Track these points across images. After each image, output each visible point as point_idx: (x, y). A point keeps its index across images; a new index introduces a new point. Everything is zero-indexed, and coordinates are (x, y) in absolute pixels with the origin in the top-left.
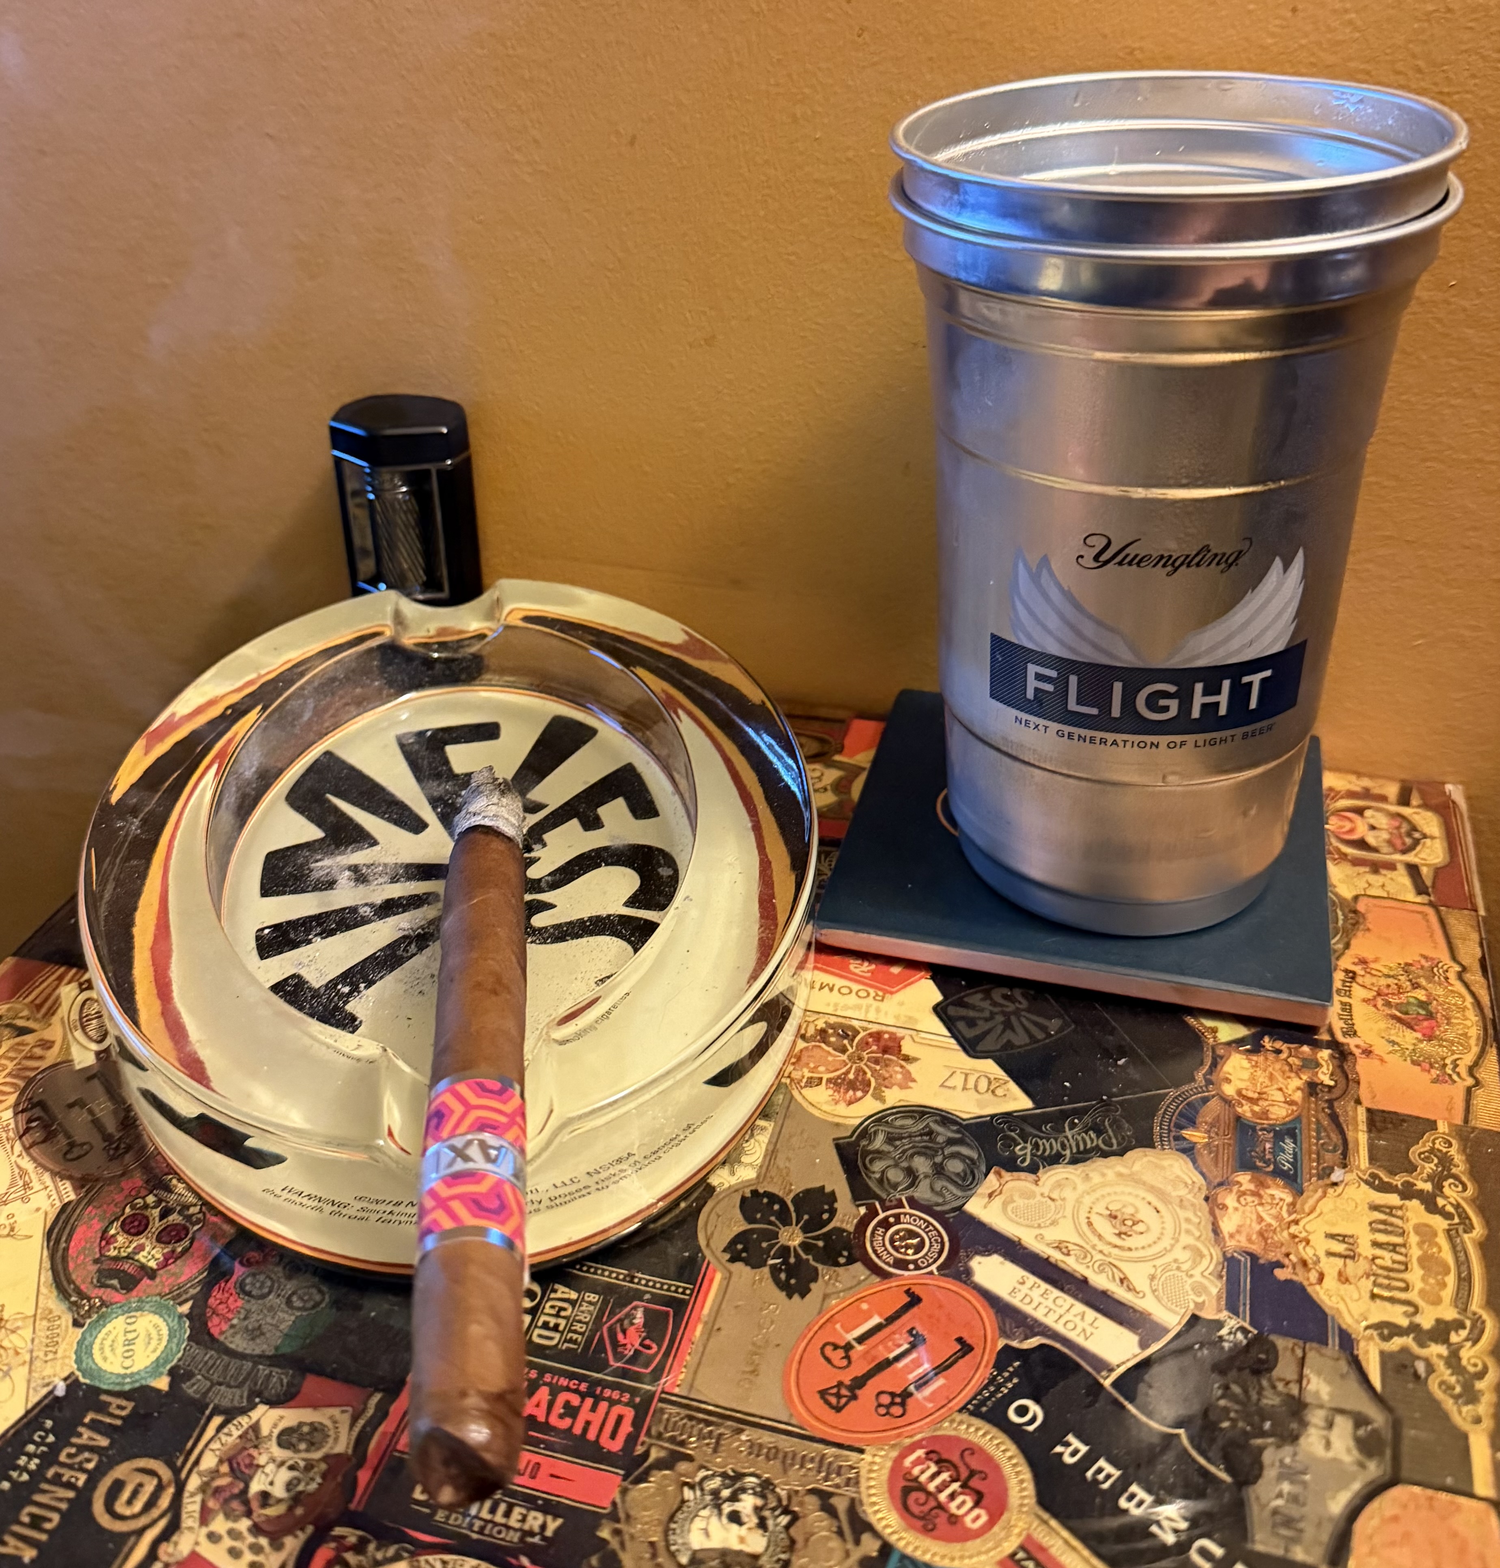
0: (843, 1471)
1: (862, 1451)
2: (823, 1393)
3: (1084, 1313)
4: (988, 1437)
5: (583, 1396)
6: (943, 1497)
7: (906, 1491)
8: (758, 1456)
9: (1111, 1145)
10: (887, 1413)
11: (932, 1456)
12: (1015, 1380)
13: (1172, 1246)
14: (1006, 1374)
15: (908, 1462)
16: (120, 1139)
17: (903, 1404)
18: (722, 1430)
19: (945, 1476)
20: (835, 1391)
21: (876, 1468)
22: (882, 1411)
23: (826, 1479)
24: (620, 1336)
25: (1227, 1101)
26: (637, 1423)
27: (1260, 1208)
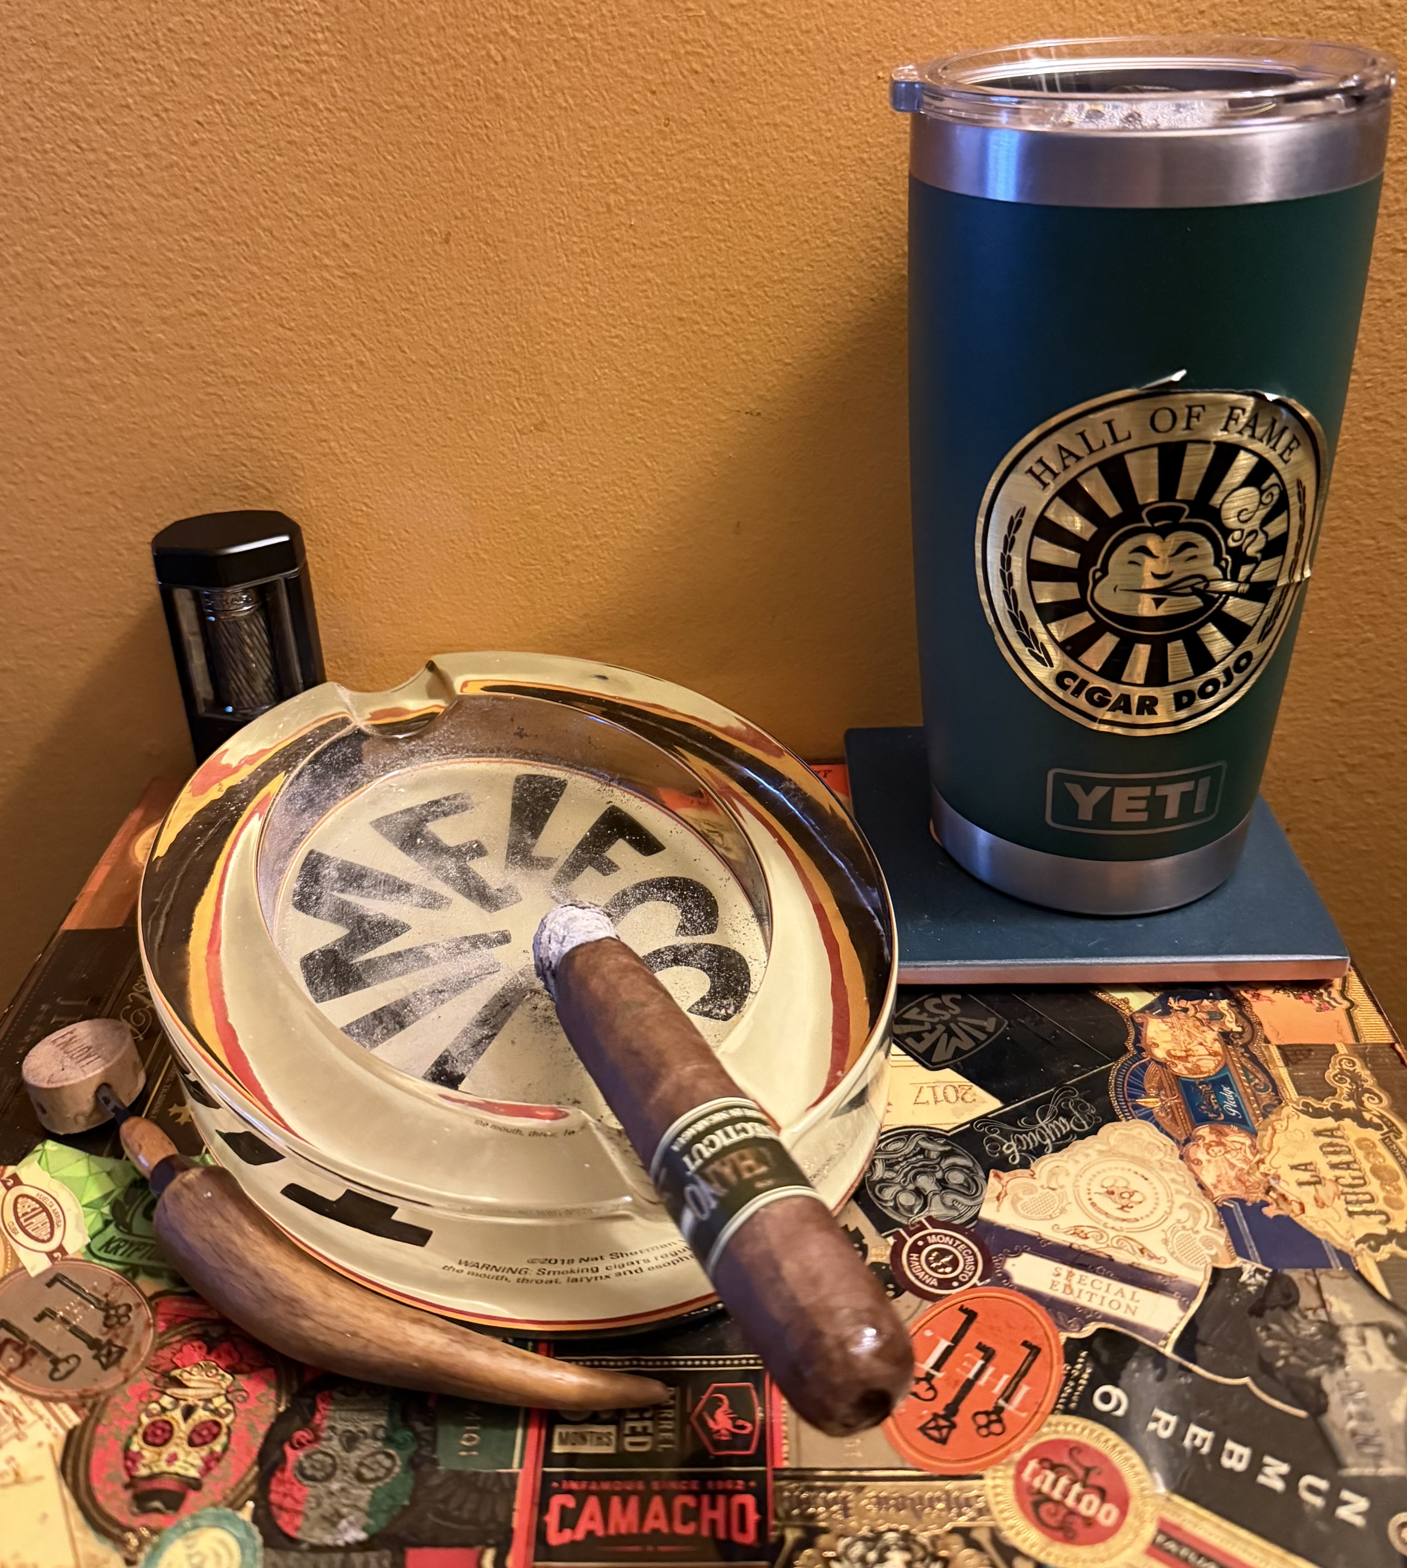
0: (972, 1501)
1: (980, 1477)
2: (923, 1429)
3: (1121, 1291)
4: (1087, 1432)
5: (697, 1494)
6: (1070, 1501)
7: (1036, 1505)
8: (887, 1509)
9: (1081, 1126)
10: (990, 1433)
11: (1046, 1464)
12: (1089, 1370)
13: (1171, 1208)
14: (1079, 1366)
15: (1026, 1475)
16: (110, 1343)
17: (1000, 1421)
18: (844, 1493)
19: (1064, 1481)
20: (932, 1424)
21: (999, 1490)
22: (984, 1431)
23: (960, 1514)
24: (711, 1424)
25: (1162, 1064)
26: (762, 1507)
27: (1228, 1156)
